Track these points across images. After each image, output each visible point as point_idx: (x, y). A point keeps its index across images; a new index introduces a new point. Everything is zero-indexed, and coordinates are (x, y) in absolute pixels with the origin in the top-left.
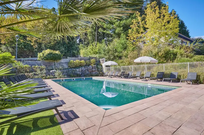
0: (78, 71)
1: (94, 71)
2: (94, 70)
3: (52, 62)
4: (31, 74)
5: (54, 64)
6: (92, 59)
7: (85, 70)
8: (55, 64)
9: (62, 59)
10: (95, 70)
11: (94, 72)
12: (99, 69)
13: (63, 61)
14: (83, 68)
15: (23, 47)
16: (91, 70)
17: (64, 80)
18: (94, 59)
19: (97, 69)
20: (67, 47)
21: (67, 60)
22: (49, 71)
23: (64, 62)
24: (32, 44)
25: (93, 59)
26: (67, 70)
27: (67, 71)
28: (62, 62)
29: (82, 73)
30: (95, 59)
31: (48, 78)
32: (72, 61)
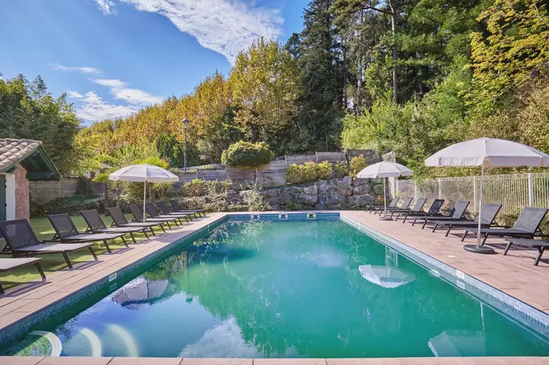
0: (309, 192)
1: (358, 194)
2: (356, 189)
3: (249, 169)
4: (200, 199)
5: (253, 174)
6: (353, 156)
7: (327, 191)
8: (255, 176)
9: (271, 162)
10: (363, 190)
11: (358, 197)
12: (375, 187)
13: (274, 166)
14: (324, 185)
15: (228, 138)
16: (348, 189)
17: (259, 217)
18: (362, 155)
19: (367, 186)
20: (315, 128)
21: (283, 164)
22: (238, 193)
23: (277, 168)
24: (243, 130)
25: (358, 156)
26: (279, 190)
27: (279, 193)
28: (272, 168)
29: (318, 198)
30: (365, 156)
31: (233, 209)
32: (295, 165)
